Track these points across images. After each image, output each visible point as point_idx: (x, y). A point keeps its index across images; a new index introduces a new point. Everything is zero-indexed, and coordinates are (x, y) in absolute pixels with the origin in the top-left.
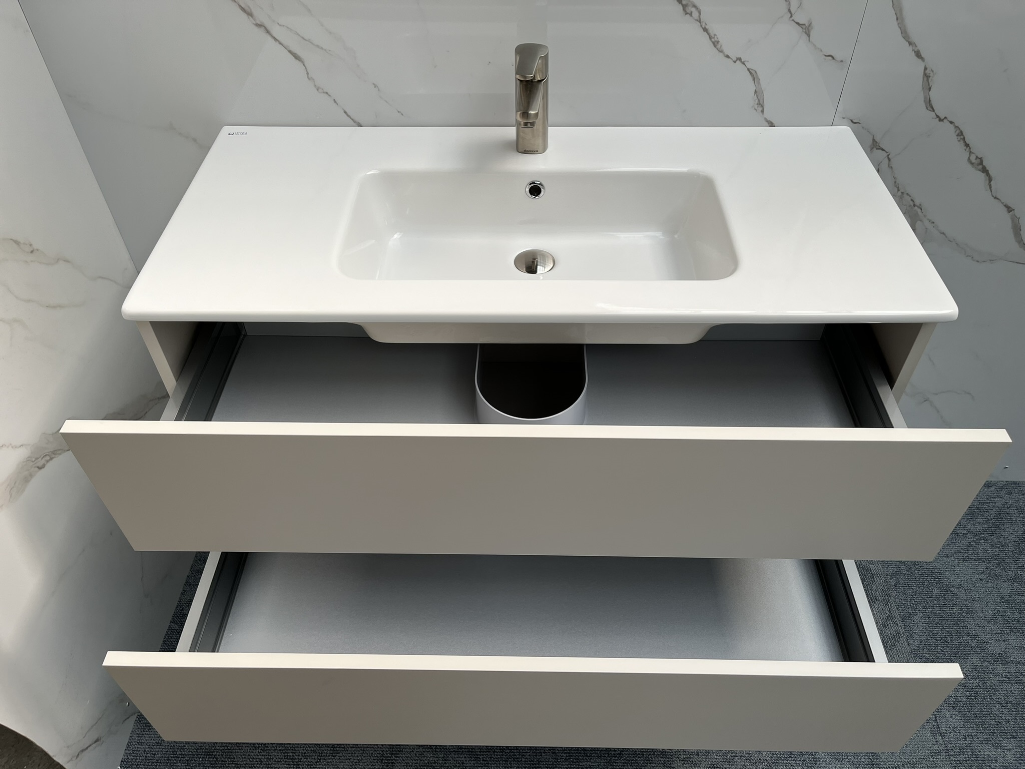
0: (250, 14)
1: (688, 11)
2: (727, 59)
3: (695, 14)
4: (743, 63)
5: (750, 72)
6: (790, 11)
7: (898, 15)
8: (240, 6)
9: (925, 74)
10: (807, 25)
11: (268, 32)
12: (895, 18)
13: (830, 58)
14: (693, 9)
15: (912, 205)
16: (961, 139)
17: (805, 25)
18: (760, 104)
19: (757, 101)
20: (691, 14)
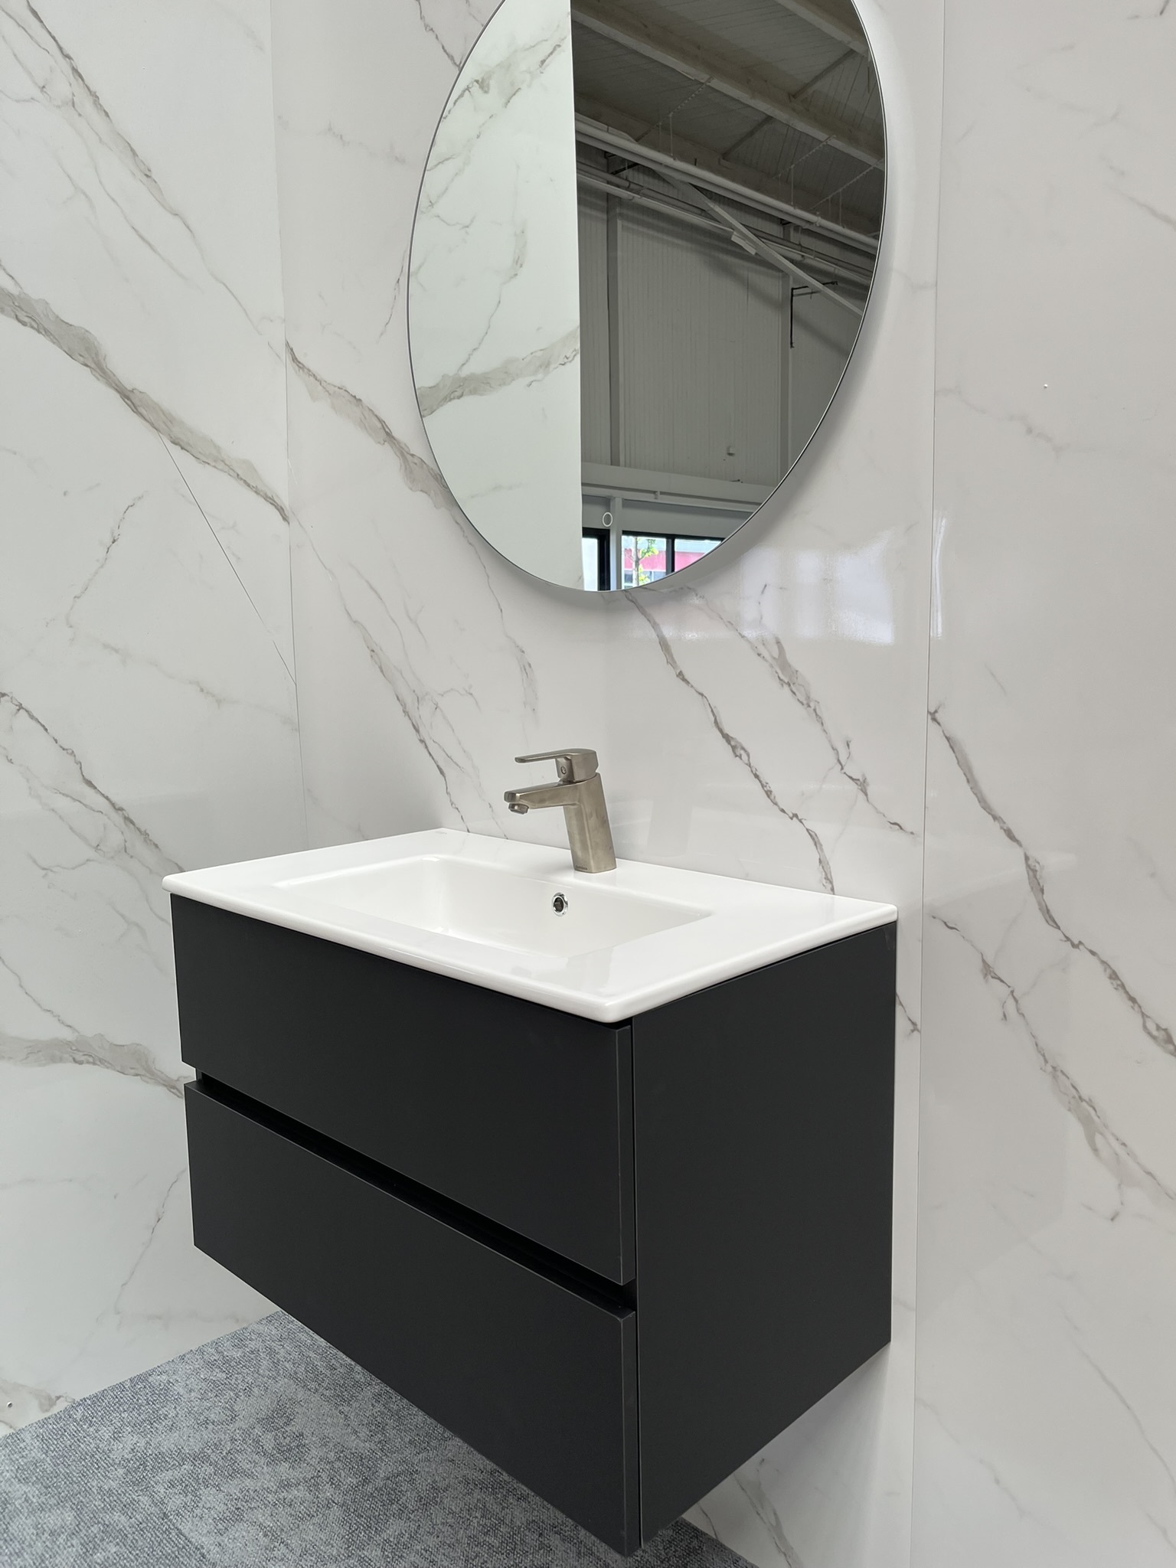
0: (417, 731)
1: (738, 754)
2: (782, 813)
3: (744, 757)
4: (800, 821)
5: (810, 834)
6: (839, 761)
7: (969, 777)
8: (413, 724)
9: (1028, 866)
10: (861, 780)
11: (426, 747)
12: (966, 781)
13: (897, 827)
14: (742, 752)
15: (1077, 1096)
16: (1118, 985)
17: (859, 780)
18: (828, 879)
19: (824, 876)
20: (740, 757)
